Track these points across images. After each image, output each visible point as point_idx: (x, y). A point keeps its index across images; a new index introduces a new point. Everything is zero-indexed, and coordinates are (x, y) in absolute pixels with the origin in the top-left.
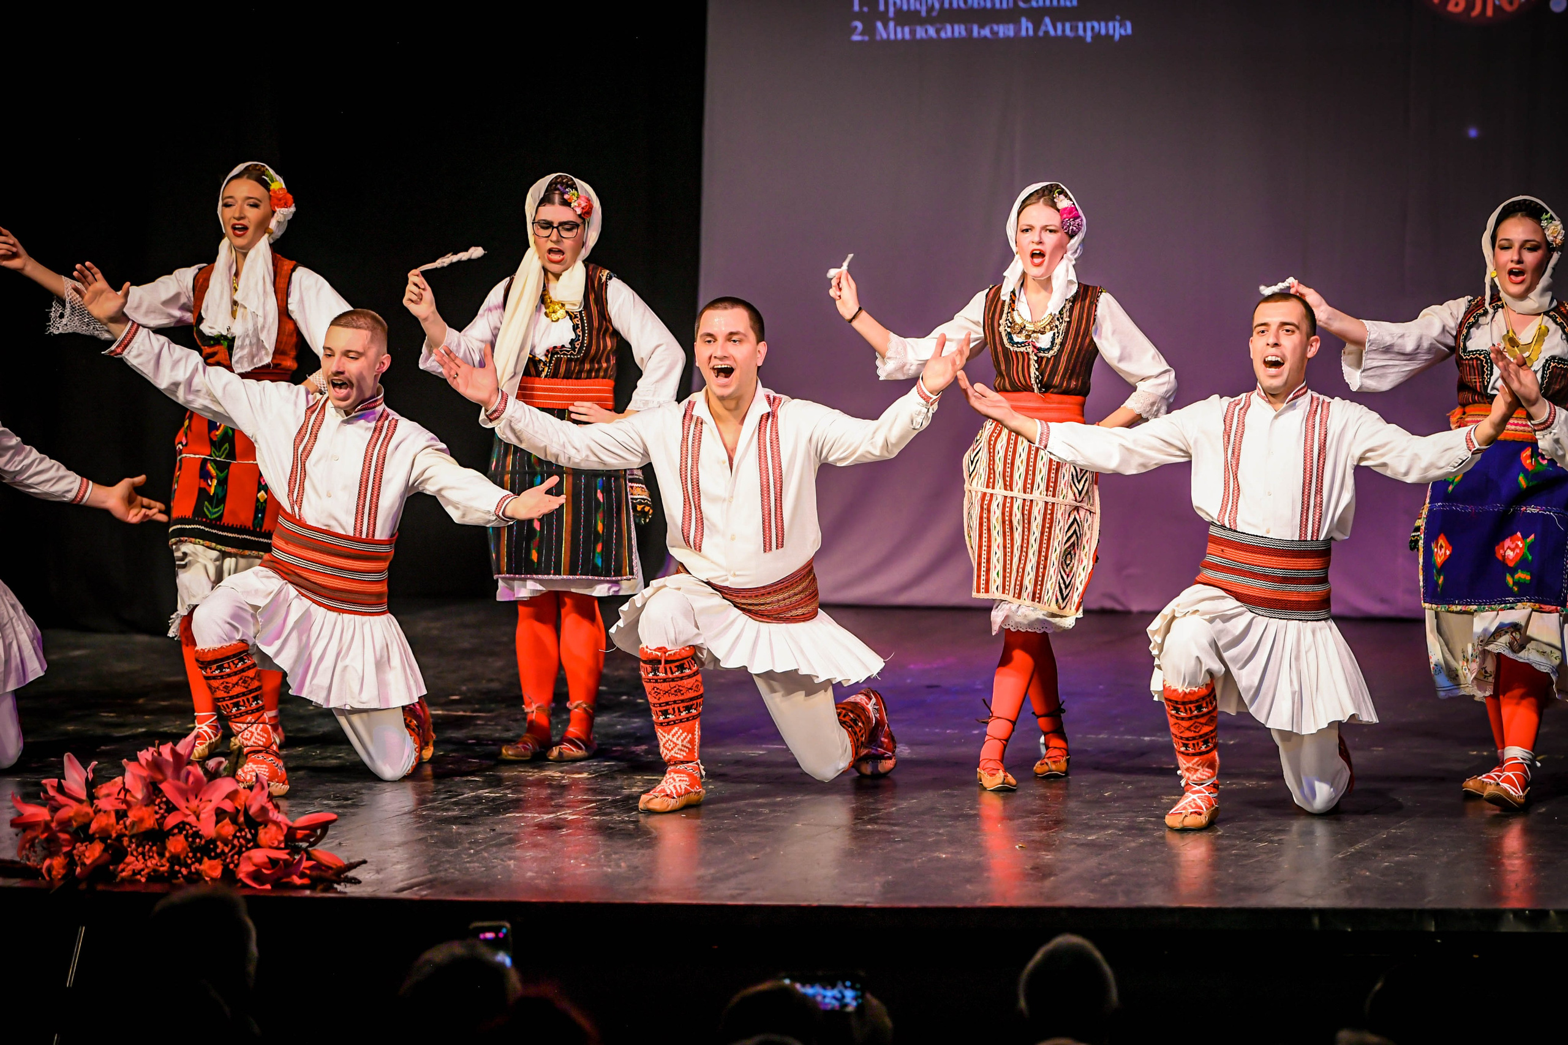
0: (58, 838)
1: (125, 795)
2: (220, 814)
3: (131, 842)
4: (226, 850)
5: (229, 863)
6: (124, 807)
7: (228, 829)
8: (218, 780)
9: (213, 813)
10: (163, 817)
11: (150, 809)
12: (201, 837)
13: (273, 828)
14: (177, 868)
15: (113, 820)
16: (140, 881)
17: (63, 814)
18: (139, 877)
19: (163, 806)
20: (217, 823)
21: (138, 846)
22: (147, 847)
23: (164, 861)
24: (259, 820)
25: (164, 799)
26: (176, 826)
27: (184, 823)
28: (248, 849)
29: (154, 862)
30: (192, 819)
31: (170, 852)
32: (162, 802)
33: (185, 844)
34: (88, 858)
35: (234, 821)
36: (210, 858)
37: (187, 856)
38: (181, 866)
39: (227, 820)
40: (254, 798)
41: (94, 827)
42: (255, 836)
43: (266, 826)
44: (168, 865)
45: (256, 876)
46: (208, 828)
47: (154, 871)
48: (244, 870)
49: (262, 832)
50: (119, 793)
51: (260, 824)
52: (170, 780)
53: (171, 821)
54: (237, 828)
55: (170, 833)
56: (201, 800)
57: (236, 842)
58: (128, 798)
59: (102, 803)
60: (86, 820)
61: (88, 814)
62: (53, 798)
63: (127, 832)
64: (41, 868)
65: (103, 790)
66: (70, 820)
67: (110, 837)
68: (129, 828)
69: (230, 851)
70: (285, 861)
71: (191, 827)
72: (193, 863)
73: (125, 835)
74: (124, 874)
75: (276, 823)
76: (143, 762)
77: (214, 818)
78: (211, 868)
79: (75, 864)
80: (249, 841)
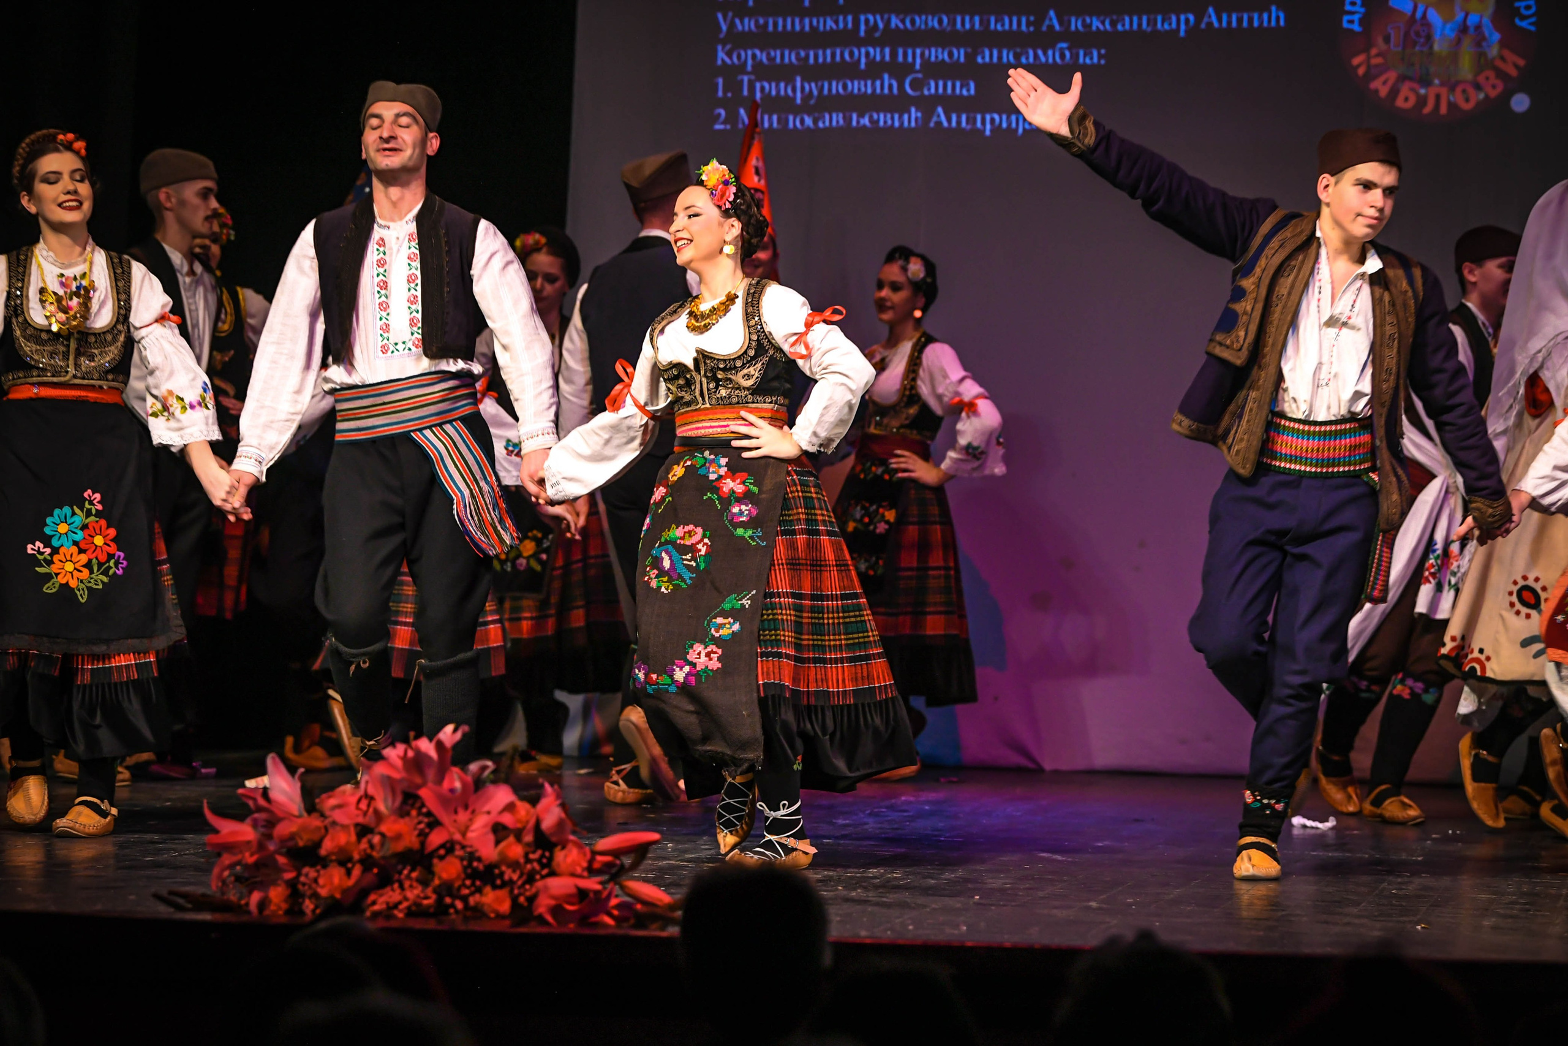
0: (275, 862)
1: (369, 805)
2: (499, 831)
4: (515, 877)
5: (520, 894)
6: (368, 820)
7: (513, 849)
8: (489, 788)
9: (488, 829)
10: (424, 833)
11: (408, 822)
12: (479, 859)
13: (571, 852)
14: (448, 900)
15: (353, 838)
16: (394, 917)
17: (283, 829)
18: (396, 912)
19: (423, 819)
20: (497, 842)
23: (429, 891)
24: (554, 839)
25: (424, 810)
26: (442, 846)
27: (452, 842)
28: (543, 877)
29: (416, 892)
30: (457, 837)
31: (440, 878)
32: (420, 814)
33: (460, 868)
34: (323, 887)
35: (521, 840)
36: (495, 887)
37: (464, 885)
38: (454, 897)
39: (511, 839)
40: (544, 813)
41: (327, 846)
42: (551, 859)
43: (563, 847)
44: (434, 897)
45: (557, 910)
46: (489, 851)
47: (416, 904)
48: (543, 906)
49: (560, 856)
50: (359, 801)
51: (555, 845)
52: (430, 784)
53: (436, 839)
54: (527, 848)
55: (434, 854)
56: (472, 812)
57: (527, 866)
58: (374, 808)
59: (335, 816)
60: (316, 838)
61: (315, 830)
64: (247, 904)
65: (330, 802)
66: (292, 837)
67: (350, 859)
68: (378, 848)
69: (520, 877)
70: (597, 893)
71: (463, 847)
72: (472, 894)
73: (371, 857)
74: (376, 908)
75: (577, 844)
76: (394, 762)
77: (491, 838)
78: (496, 901)
79: (303, 896)
80: (543, 866)
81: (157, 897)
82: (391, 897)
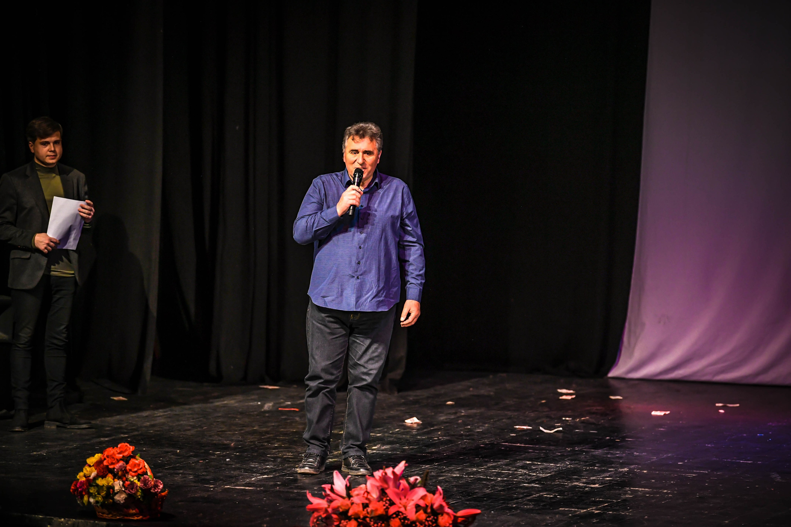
0: (332, 517)
1: (367, 495)
2: (418, 507)
3: (371, 521)
6: (367, 502)
7: (422, 516)
8: (417, 489)
9: (414, 506)
10: (387, 508)
11: (381, 503)
12: (408, 520)
13: (446, 516)
15: (361, 509)
17: (335, 504)
19: (388, 502)
20: (417, 512)
21: (374, 523)
22: (379, 524)
24: (438, 512)
25: (388, 498)
26: (394, 513)
27: (399, 512)
30: (402, 509)
32: (387, 500)
33: (400, 523)
35: (425, 512)
39: (422, 511)
40: (436, 499)
41: (350, 513)
42: (437, 520)
43: (442, 515)
46: (413, 516)
49: (440, 518)
50: (364, 494)
51: (439, 514)
52: (391, 488)
53: (392, 510)
54: (427, 515)
55: (391, 517)
56: (407, 499)
57: (427, 523)
58: (369, 497)
59: (355, 499)
60: (347, 508)
61: (348, 505)
62: (329, 495)
63: (369, 516)
65: (355, 492)
66: (338, 507)
67: (359, 518)
68: (370, 513)
71: (403, 514)
73: (367, 517)
75: (448, 514)
76: (377, 478)
77: (414, 510)
80: (433, 523)
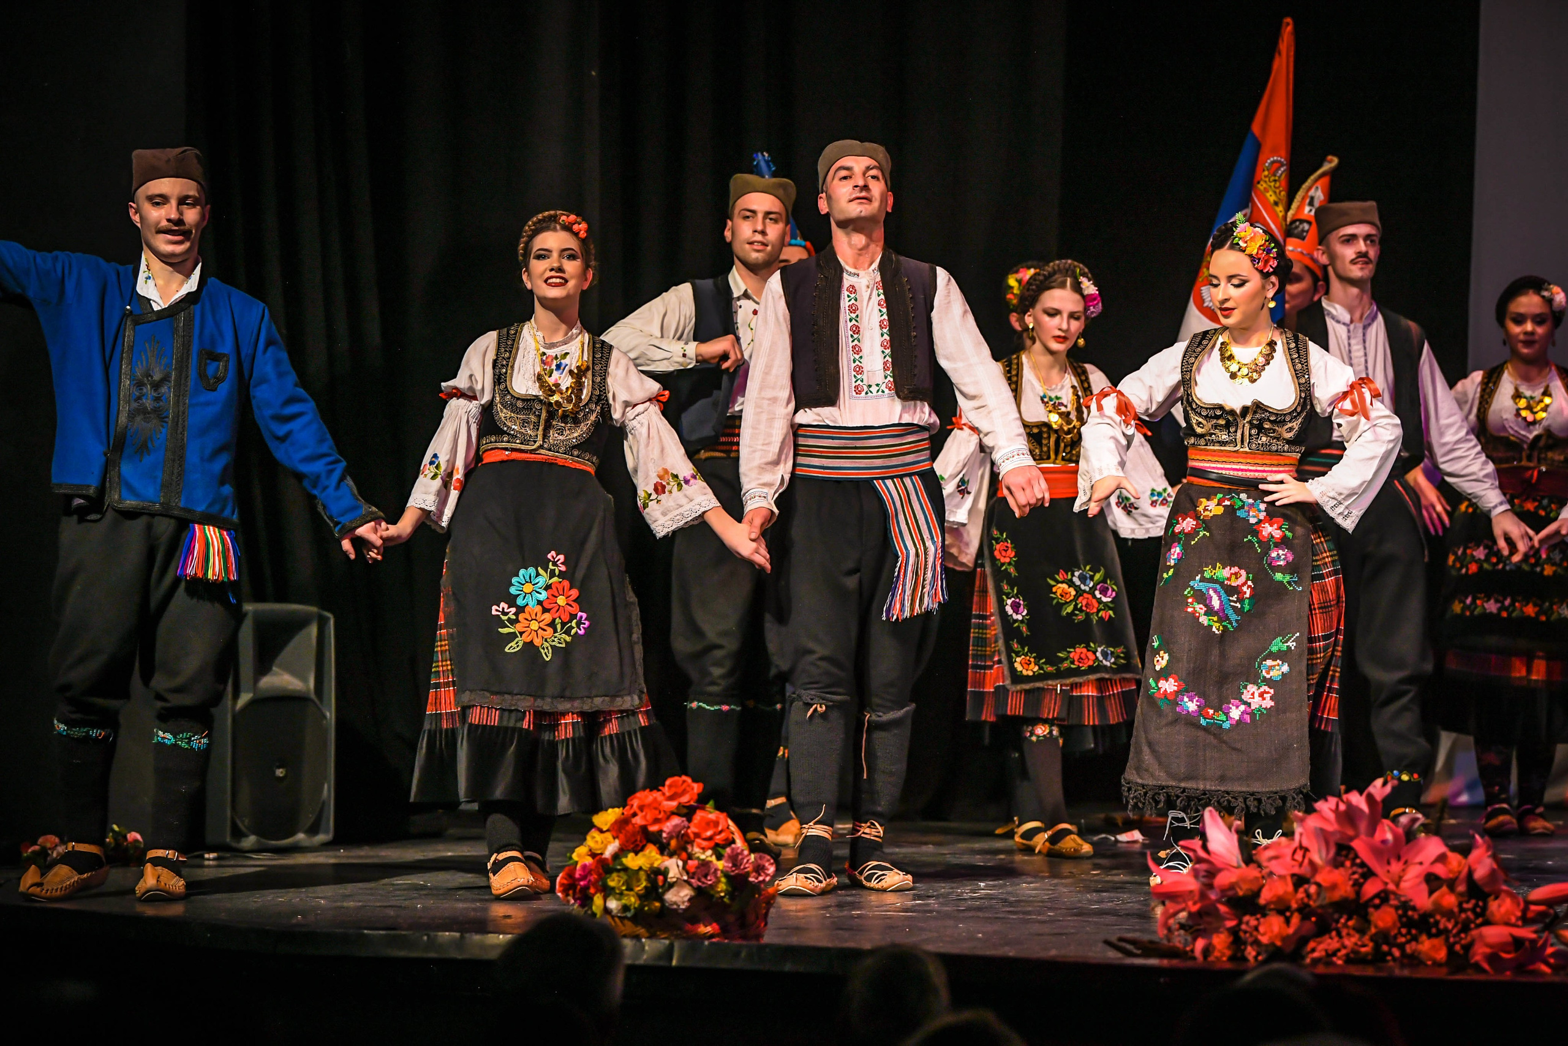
0: (1217, 911)
1: (1304, 856)
2: (1432, 881)
4: (1450, 926)
5: (1455, 943)
6: (1304, 870)
7: (1447, 899)
9: (1421, 879)
10: (1359, 883)
11: (1342, 872)
12: (1414, 909)
13: (1505, 901)
14: (1385, 948)
15: (1290, 888)
16: (1334, 964)
17: (1223, 880)
18: (1335, 959)
19: (1357, 870)
20: (1431, 892)
22: (1342, 921)
23: (1366, 939)
24: (1486, 889)
25: (1358, 861)
26: (1377, 896)
27: (1387, 892)
28: (1478, 926)
29: (1353, 940)
30: (1393, 887)
31: (1376, 927)
32: (1354, 864)
33: (1395, 917)
34: (1263, 935)
35: (1454, 890)
36: (1430, 936)
37: (1400, 933)
38: (1391, 945)
39: (1444, 889)
40: (1476, 864)
41: (1265, 897)
42: (1485, 908)
43: (1497, 897)
44: (1371, 944)
45: (1493, 958)
46: (1423, 901)
47: (1353, 951)
48: (1479, 953)
49: (1493, 905)
50: (1294, 852)
51: (1488, 895)
52: (1363, 836)
53: (1371, 889)
54: (1460, 898)
55: (1369, 904)
56: (1405, 863)
57: (1461, 916)
58: (1309, 859)
59: (1272, 867)
60: (1255, 888)
61: (1255, 880)
63: (1312, 903)
64: (1192, 951)
66: (1232, 887)
67: (1288, 908)
68: (1314, 897)
69: (1454, 927)
70: (1533, 942)
71: (1397, 896)
72: (1408, 942)
73: (1308, 906)
74: (1316, 955)
75: (1510, 894)
76: (1326, 815)
77: (1424, 887)
78: (1432, 949)
79: (1245, 943)
80: (1477, 916)
81: (1108, 943)
82: (1329, 944)
